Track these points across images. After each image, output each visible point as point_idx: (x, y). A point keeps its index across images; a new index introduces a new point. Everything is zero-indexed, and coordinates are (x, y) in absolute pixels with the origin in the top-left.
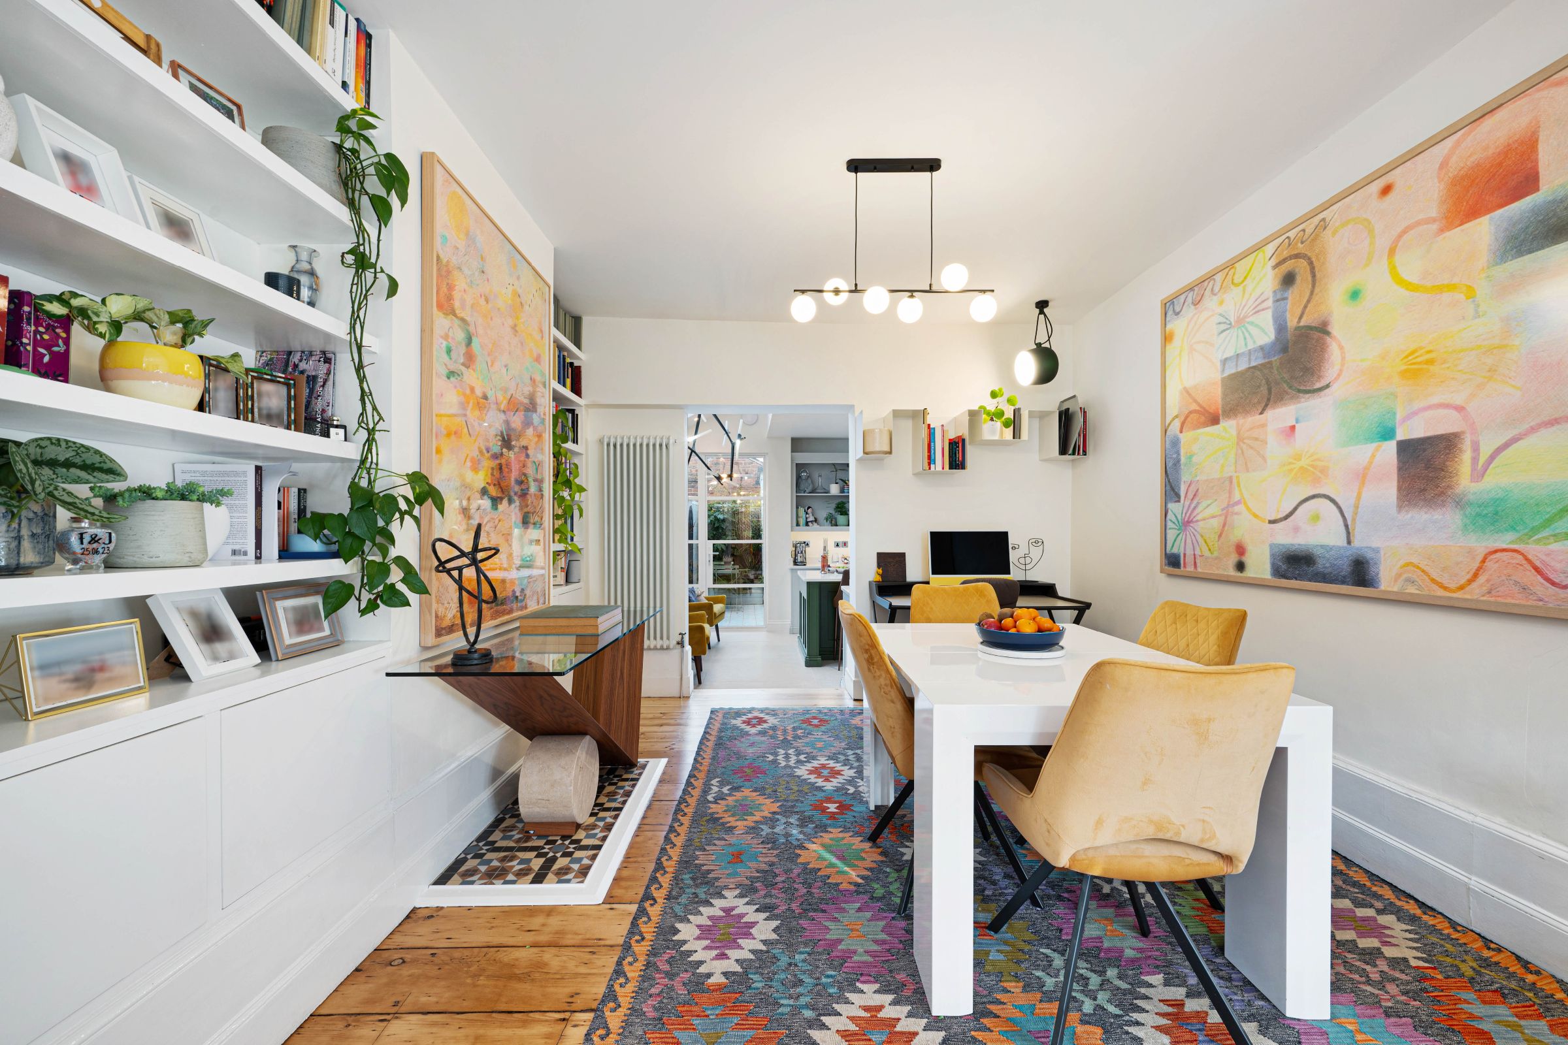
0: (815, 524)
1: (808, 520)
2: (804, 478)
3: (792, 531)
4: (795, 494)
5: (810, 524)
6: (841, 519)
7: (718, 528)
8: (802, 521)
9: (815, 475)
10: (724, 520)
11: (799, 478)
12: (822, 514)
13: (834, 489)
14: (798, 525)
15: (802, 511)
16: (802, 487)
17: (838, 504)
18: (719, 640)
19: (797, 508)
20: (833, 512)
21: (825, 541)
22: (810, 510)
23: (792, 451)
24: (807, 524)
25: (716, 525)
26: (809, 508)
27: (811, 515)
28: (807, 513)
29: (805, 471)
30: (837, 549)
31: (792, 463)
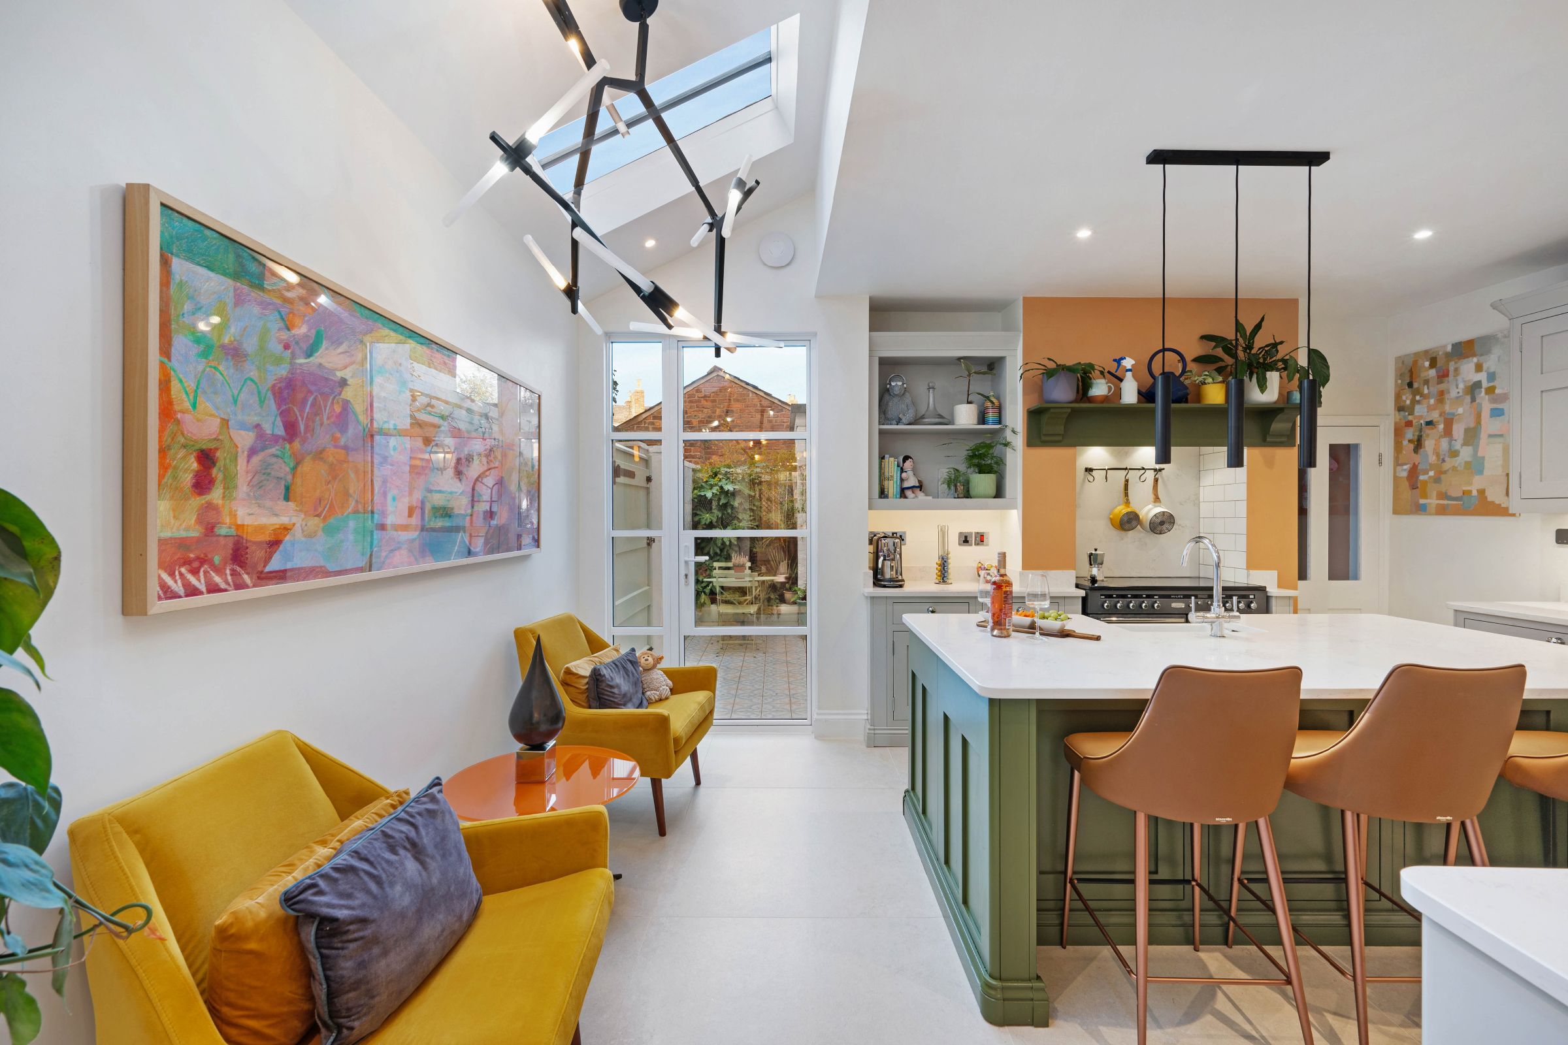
0: (921, 496)
1: (906, 485)
2: (897, 391)
3: (870, 508)
4: (876, 427)
5: (909, 493)
6: (983, 482)
7: (725, 506)
8: (892, 487)
9: (920, 388)
10: (733, 494)
11: (885, 393)
12: (937, 471)
13: (965, 416)
14: (883, 494)
15: (891, 464)
16: (894, 407)
17: (977, 448)
18: (698, 782)
19: (882, 458)
20: (962, 468)
21: (943, 533)
22: (908, 464)
23: (872, 329)
24: (903, 493)
25: (723, 501)
26: (906, 458)
27: (910, 473)
28: (902, 471)
29: (898, 377)
30: (966, 548)
31: (870, 356)
